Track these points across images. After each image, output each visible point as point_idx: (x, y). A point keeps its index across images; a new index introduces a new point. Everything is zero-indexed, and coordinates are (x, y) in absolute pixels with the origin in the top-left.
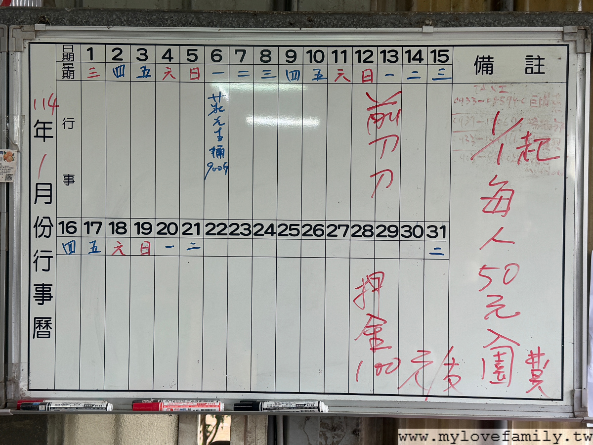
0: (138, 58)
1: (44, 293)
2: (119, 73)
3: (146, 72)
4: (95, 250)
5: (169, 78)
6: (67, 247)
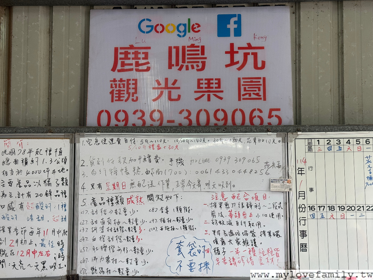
0: (337, 143)
1: (303, 234)
2: (329, 149)
3: (340, 149)
4: (323, 217)
5: (349, 150)
6: (312, 216)
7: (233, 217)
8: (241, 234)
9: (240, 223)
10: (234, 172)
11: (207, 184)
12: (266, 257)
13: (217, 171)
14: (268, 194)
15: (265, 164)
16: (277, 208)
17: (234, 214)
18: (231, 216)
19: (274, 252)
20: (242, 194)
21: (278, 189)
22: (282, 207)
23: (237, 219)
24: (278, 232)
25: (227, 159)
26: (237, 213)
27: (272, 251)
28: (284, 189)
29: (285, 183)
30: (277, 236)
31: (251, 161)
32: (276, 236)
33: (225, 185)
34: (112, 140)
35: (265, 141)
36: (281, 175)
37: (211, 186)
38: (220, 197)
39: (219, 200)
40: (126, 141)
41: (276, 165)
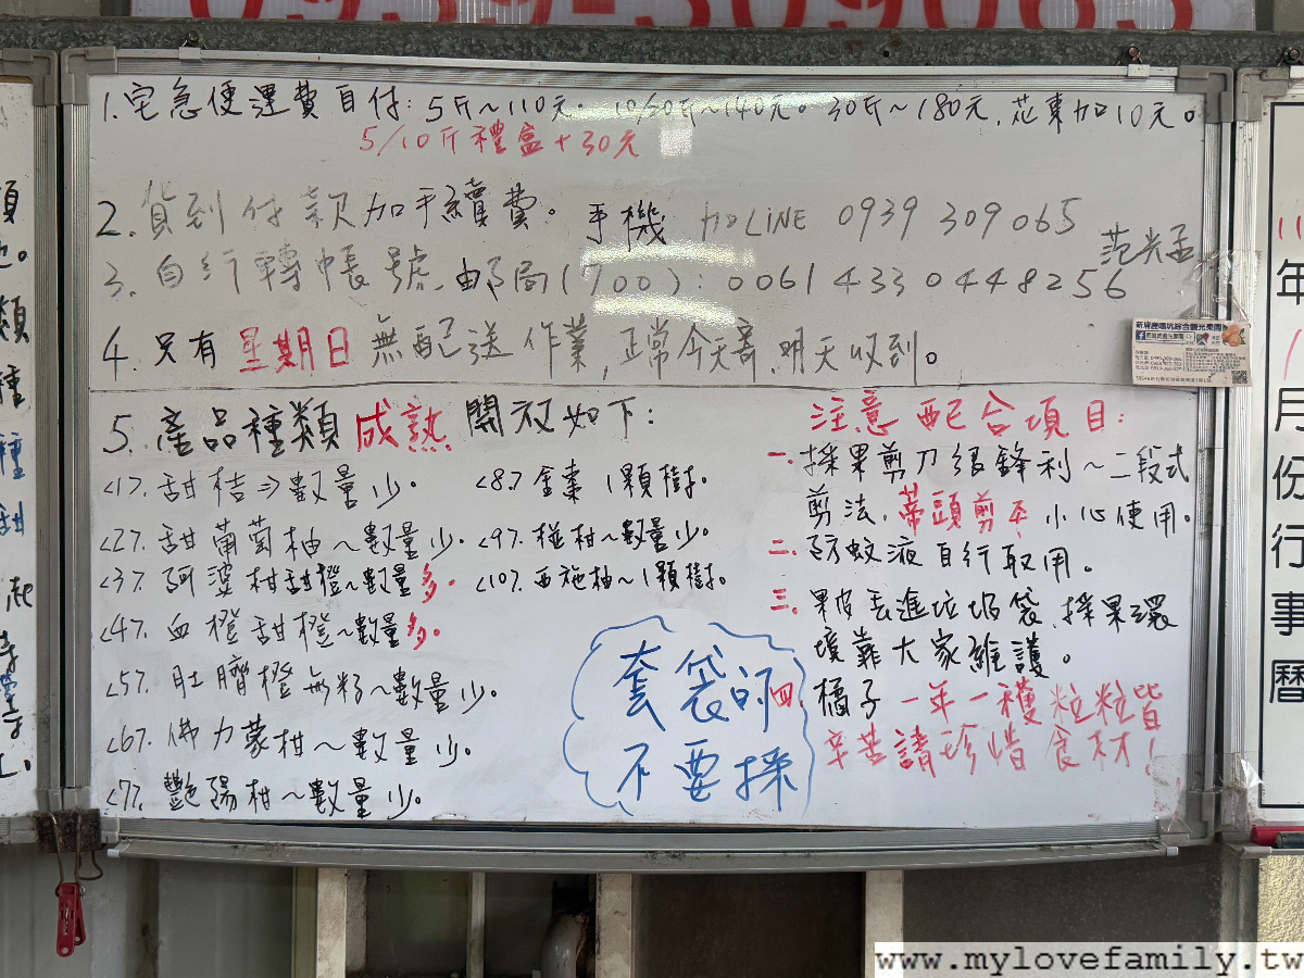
1: (1292, 612)
7: (926, 520)
8: (962, 609)
9: (957, 556)
10: (934, 280)
11: (792, 348)
12: (1089, 727)
13: (846, 279)
14: (1115, 401)
15: (1108, 241)
16: (1162, 474)
17: (930, 509)
18: (911, 513)
19: (1134, 706)
20: (974, 401)
21: (1172, 376)
22: (1189, 471)
23: (942, 533)
24: (1157, 600)
25: (901, 215)
26: (946, 501)
27: (1122, 700)
28: (1205, 375)
29: (1209, 344)
30: (1153, 620)
31: (1032, 224)
32: (1146, 621)
33: (883, 354)
34: (268, 93)
35: (1111, 113)
36: (1189, 299)
37: (811, 359)
38: (855, 416)
39: (850, 430)
40: (347, 100)
41: (1167, 245)
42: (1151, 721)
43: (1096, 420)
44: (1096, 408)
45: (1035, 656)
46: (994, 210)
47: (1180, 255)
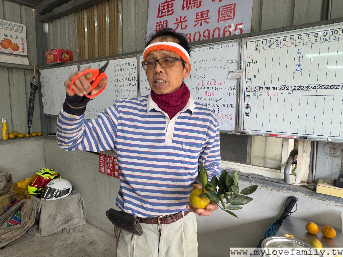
0: (276, 42)
1: (248, 106)
2: (270, 46)
3: (278, 46)
4: (261, 95)
5: (285, 46)
6: (254, 94)
8: (211, 105)
9: (211, 99)
10: (209, 68)
11: (195, 76)
12: (224, 119)
13: (200, 69)
14: (227, 80)
15: (227, 62)
17: (208, 94)
18: (206, 94)
19: (229, 117)
20: (213, 81)
21: (233, 77)
22: (236, 89)
23: (209, 97)
25: (206, 61)
28: (236, 77)
31: (219, 60)
32: (231, 107)
33: (204, 77)
35: (228, 47)
36: (236, 68)
37: (197, 78)
38: (201, 84)
42: (231, 119)
43: (225, 83)
44: (225, 82)
45: (219, 111)
46: (215, 59)
47: (235, 63)
